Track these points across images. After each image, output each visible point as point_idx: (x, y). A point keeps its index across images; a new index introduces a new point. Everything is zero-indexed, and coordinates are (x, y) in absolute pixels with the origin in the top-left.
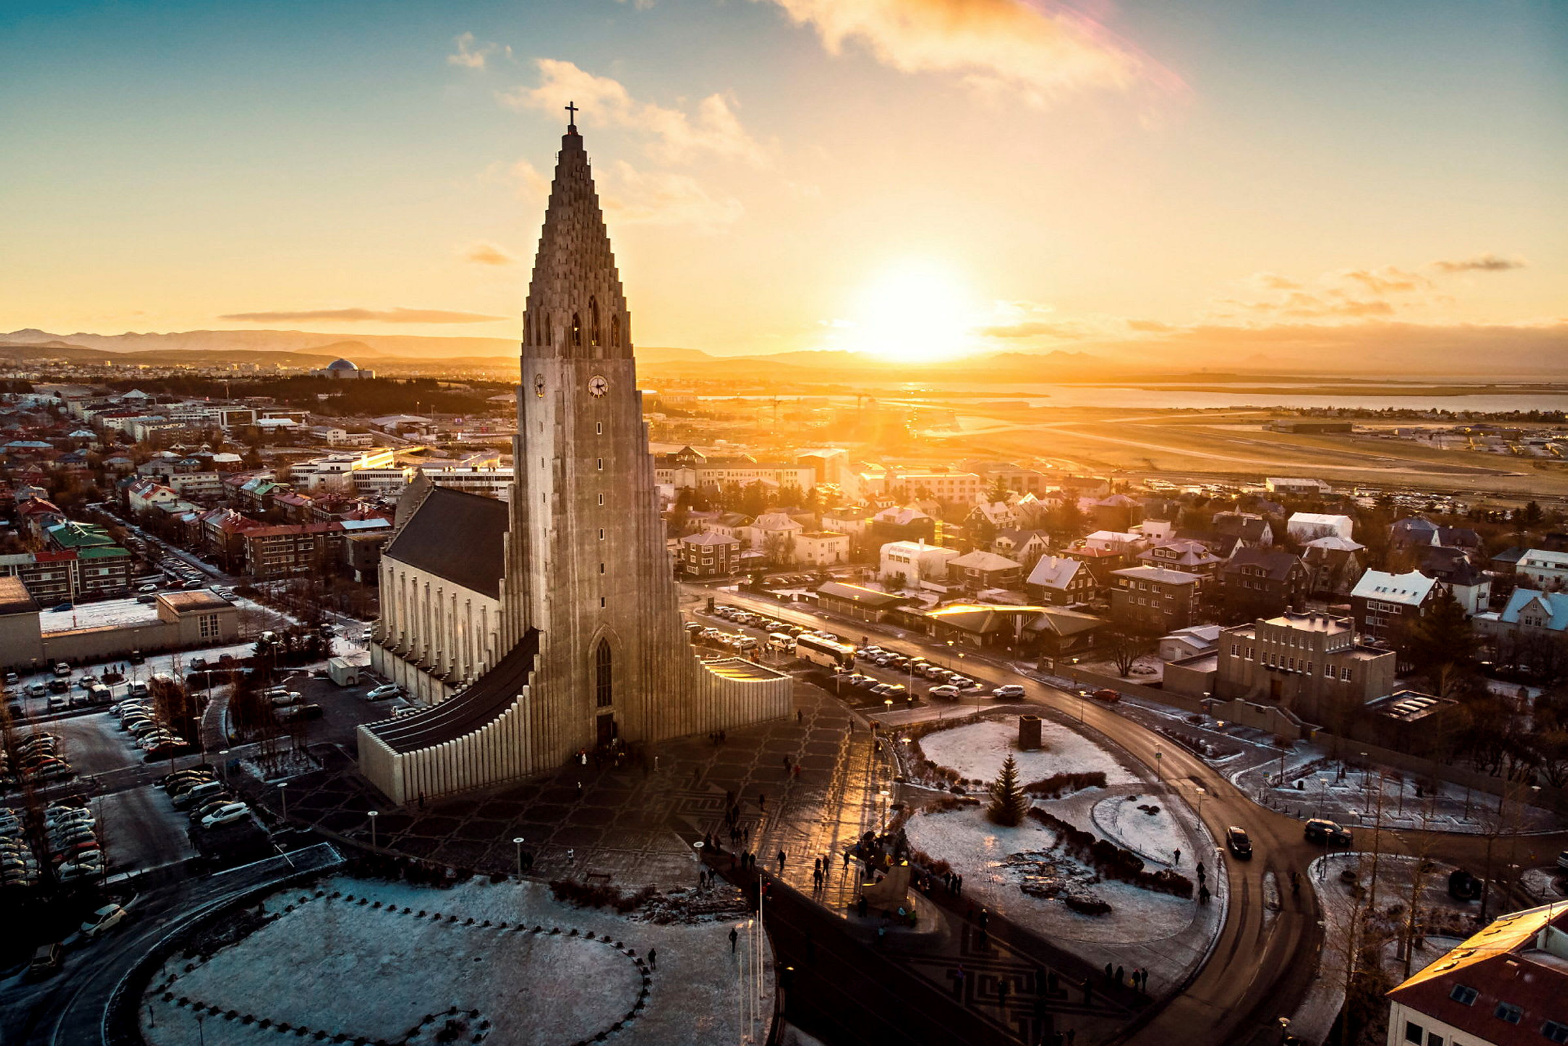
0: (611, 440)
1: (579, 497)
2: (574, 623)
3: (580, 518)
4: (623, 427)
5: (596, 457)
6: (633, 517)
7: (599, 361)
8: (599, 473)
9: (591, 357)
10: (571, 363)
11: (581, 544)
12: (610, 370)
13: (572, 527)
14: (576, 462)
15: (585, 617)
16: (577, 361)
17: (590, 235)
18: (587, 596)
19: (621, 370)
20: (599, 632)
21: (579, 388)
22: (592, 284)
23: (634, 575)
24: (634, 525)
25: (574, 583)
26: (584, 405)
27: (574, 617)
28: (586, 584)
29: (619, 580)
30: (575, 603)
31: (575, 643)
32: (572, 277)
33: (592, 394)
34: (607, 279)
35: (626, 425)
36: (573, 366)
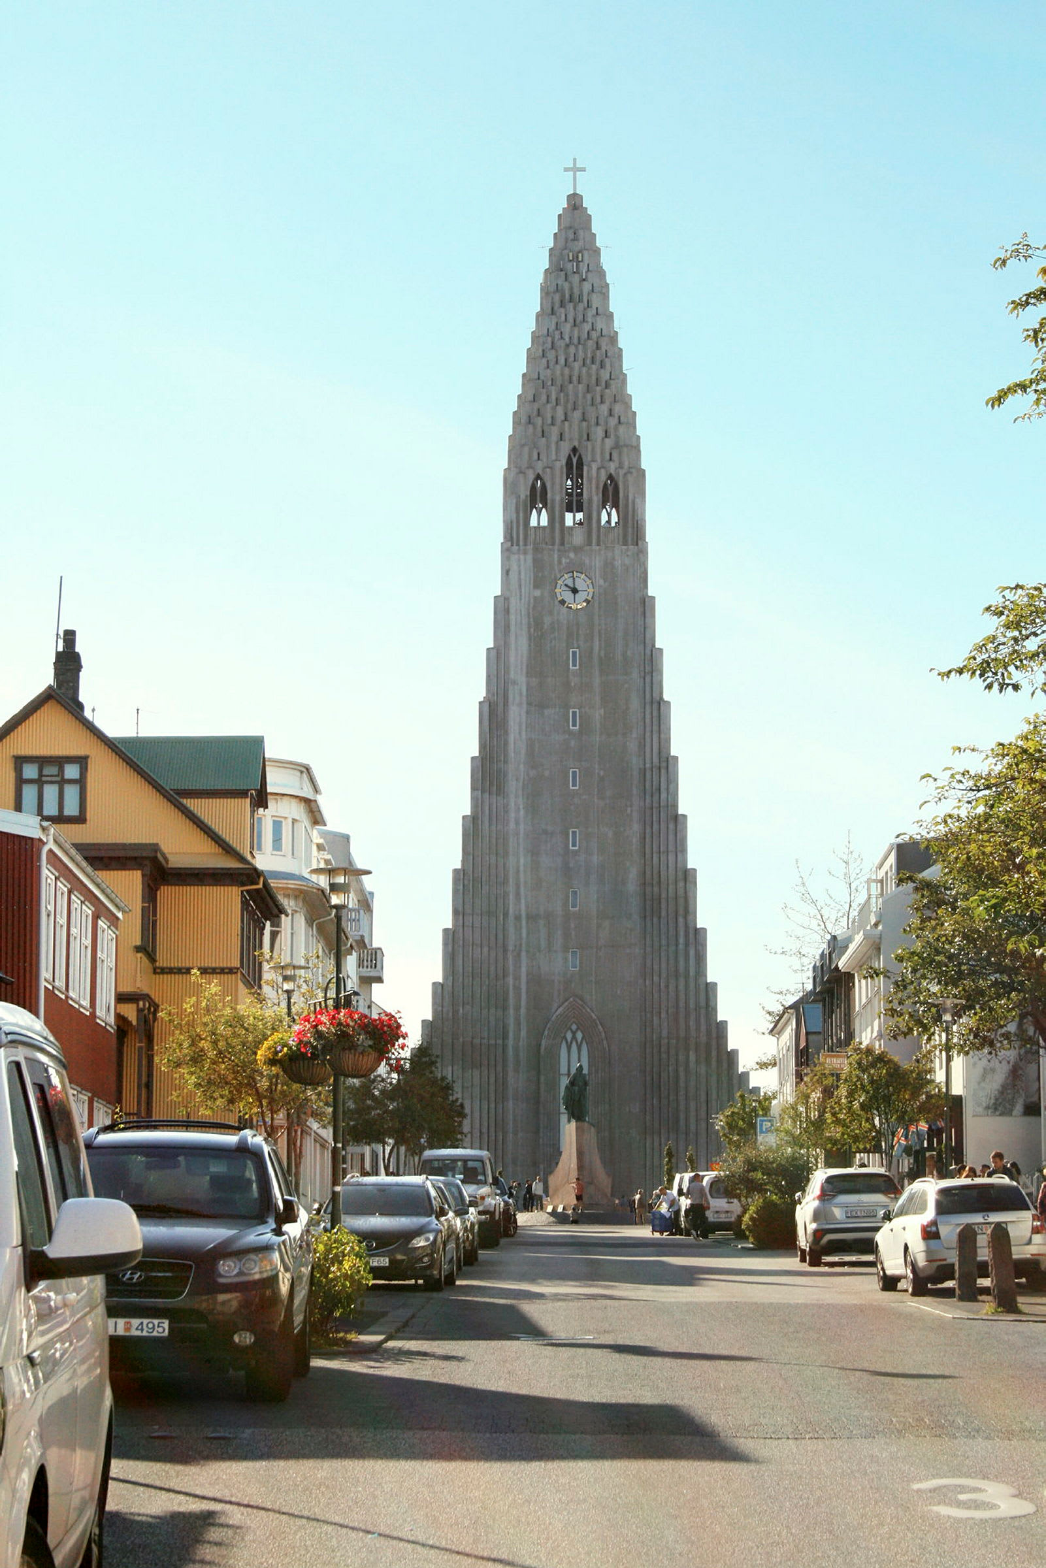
0: (597, 681)
1: (533, 773)
2: (517, 989)
3: (533, 809)
4: (619, 657)
5: (567, 707)
6: (635, 815)
7: (577, 550)
8: (571, 733)
9: (562, 543)
10: (525, 553)
11: (534, 853)
12: (598, 563)
13: (517, 823)
14: (528, 713)
15: (536, 980)
16: (536, 550)
17: (581, 354)
18: (543, 944)
19: (618, 563)
20: (561, 1009)
21: (538, 593)
22: (575, 427)
23: (636, 917)
24: (636, 827)
25: (518, 918)
26: (547, 620)
27: (517, 978)
28: (542, 922)
29: (607, 923)
30: (519, 955)
31: (518, 1024)
32: (539, 421)
33: (563, 602)
34: (601, 421)
35: (624, 655)
36: (529, 558)
